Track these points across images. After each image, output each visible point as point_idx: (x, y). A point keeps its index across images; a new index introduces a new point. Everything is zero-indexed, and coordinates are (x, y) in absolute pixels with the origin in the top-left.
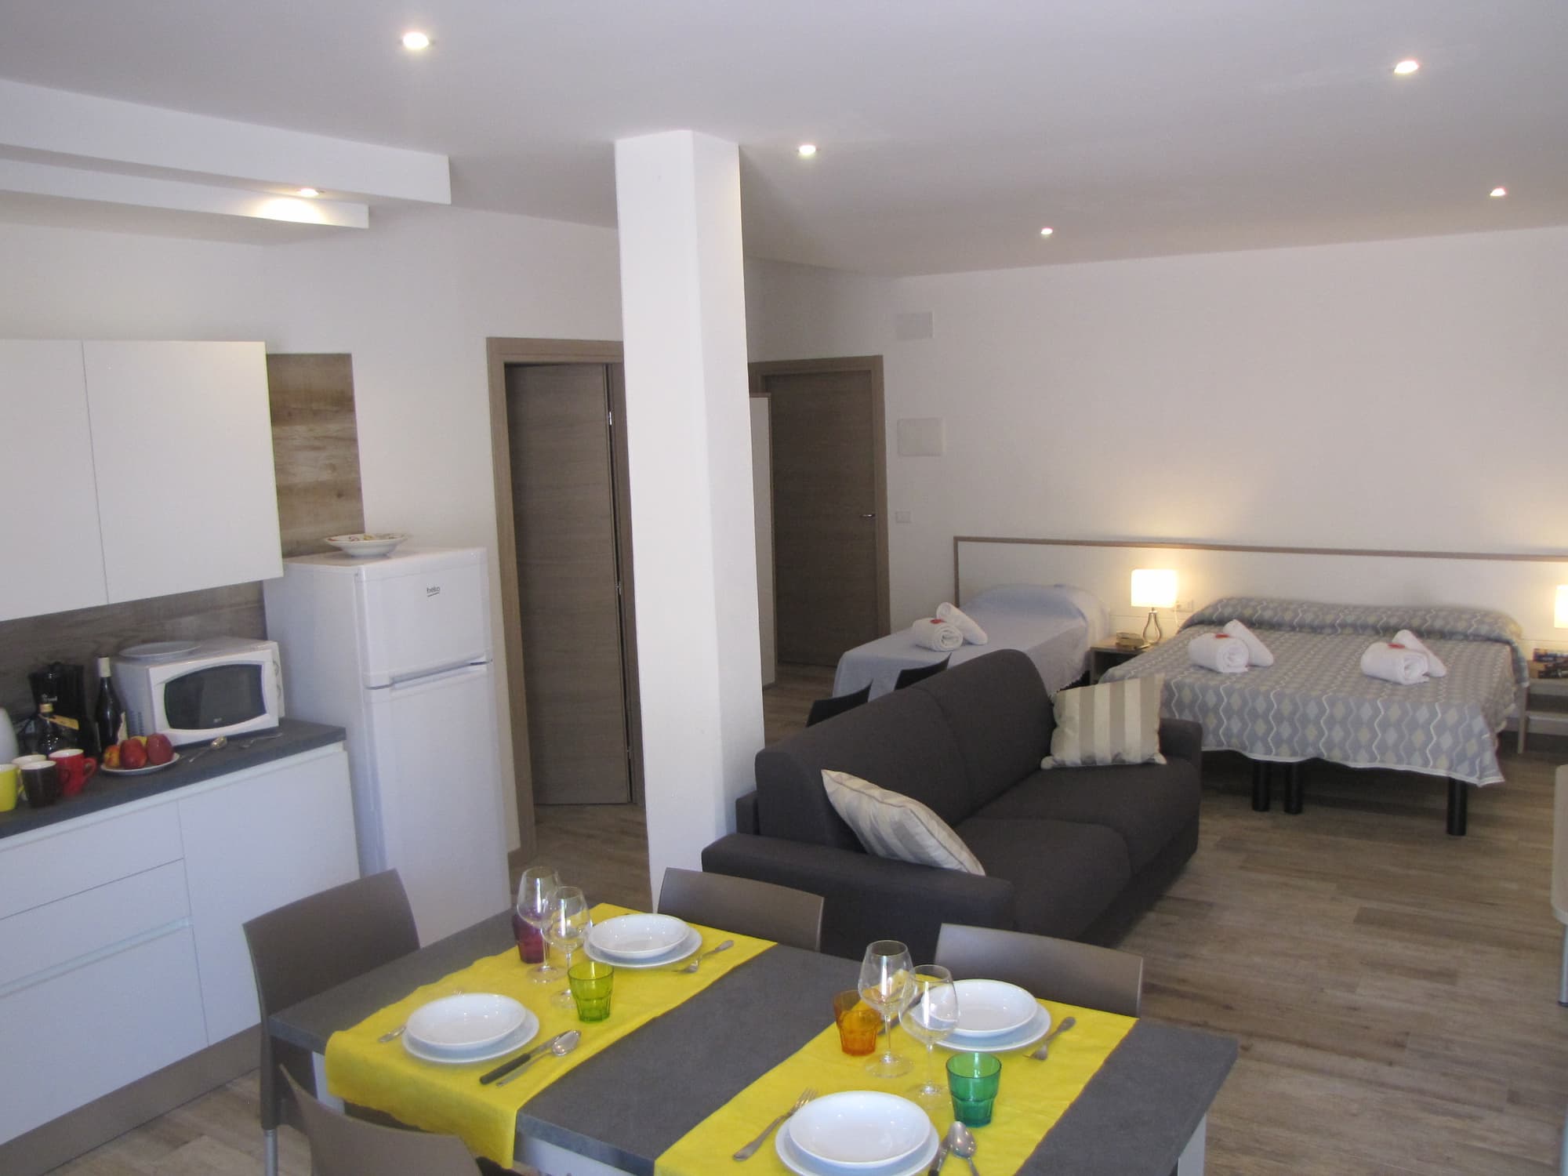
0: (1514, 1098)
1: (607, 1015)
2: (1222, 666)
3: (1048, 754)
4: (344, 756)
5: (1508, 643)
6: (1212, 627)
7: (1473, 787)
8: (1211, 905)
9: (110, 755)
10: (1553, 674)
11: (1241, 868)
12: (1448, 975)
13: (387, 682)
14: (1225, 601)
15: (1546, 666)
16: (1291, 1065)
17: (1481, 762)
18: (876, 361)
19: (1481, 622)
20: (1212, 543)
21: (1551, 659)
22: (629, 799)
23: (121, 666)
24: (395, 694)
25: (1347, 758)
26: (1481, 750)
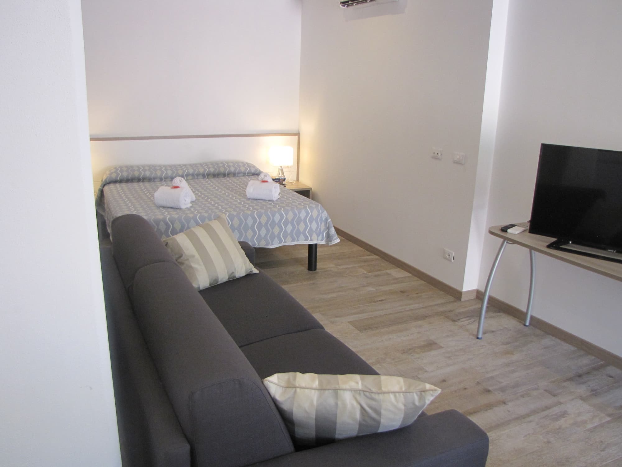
17: (327, 233)
26: (328, 227)
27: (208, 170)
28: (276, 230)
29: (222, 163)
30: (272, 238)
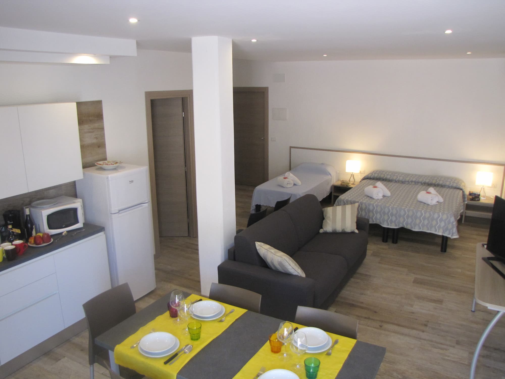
0: (458, 343)
1: (199, 338)
2: (375, 197)
3: (322, 228)
4: (104, 236)
5: (461, 189)
6: (371, 180)
7: (450, 238)
8: (370, 276)
9: (31, 240)
10: (474, 199)
11: (379, 263)
12: (440, 301)
13: (117, 212)
14: (375, 172)
15: (472, 197)
16: (395, 332)
17: (452, 231)
18: (267, 89)
19: (454, 182)
20: (372, 152)
21: (474, 195)
22: (188, 235)
23: (32, 209)
24: (120, 215)
25: (412, 228)
26: (453, 227)
30: (415, 225)
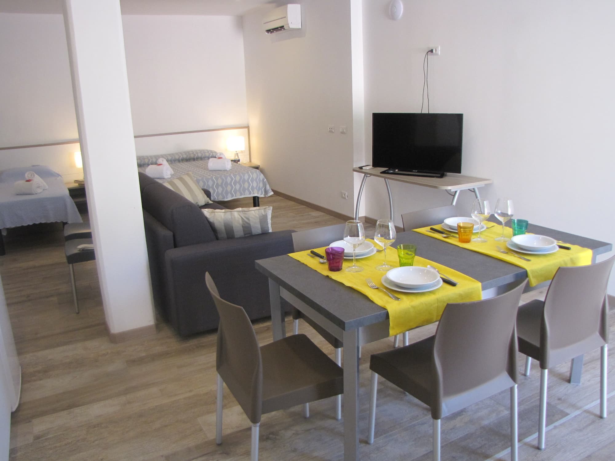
17: (265, 189)
26: (264, 185)
27: (182, 156)
28: (229, 188)
29: (192, 151)
30: (227, 193)
